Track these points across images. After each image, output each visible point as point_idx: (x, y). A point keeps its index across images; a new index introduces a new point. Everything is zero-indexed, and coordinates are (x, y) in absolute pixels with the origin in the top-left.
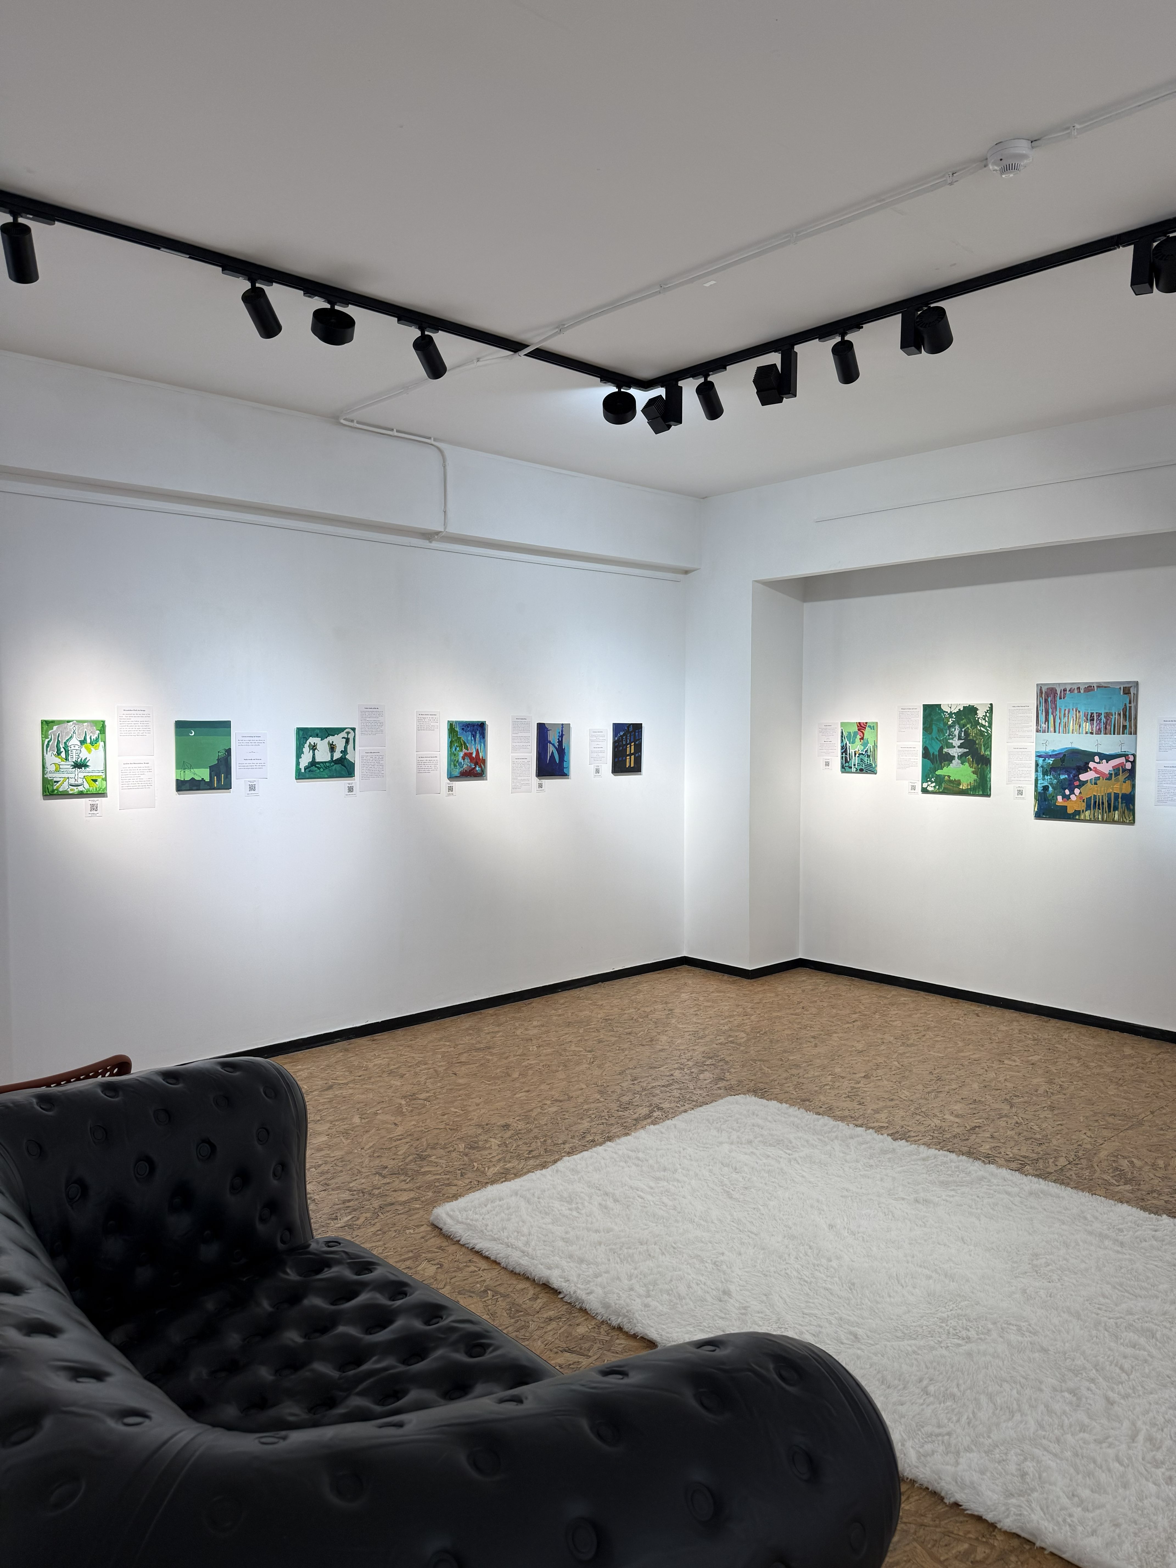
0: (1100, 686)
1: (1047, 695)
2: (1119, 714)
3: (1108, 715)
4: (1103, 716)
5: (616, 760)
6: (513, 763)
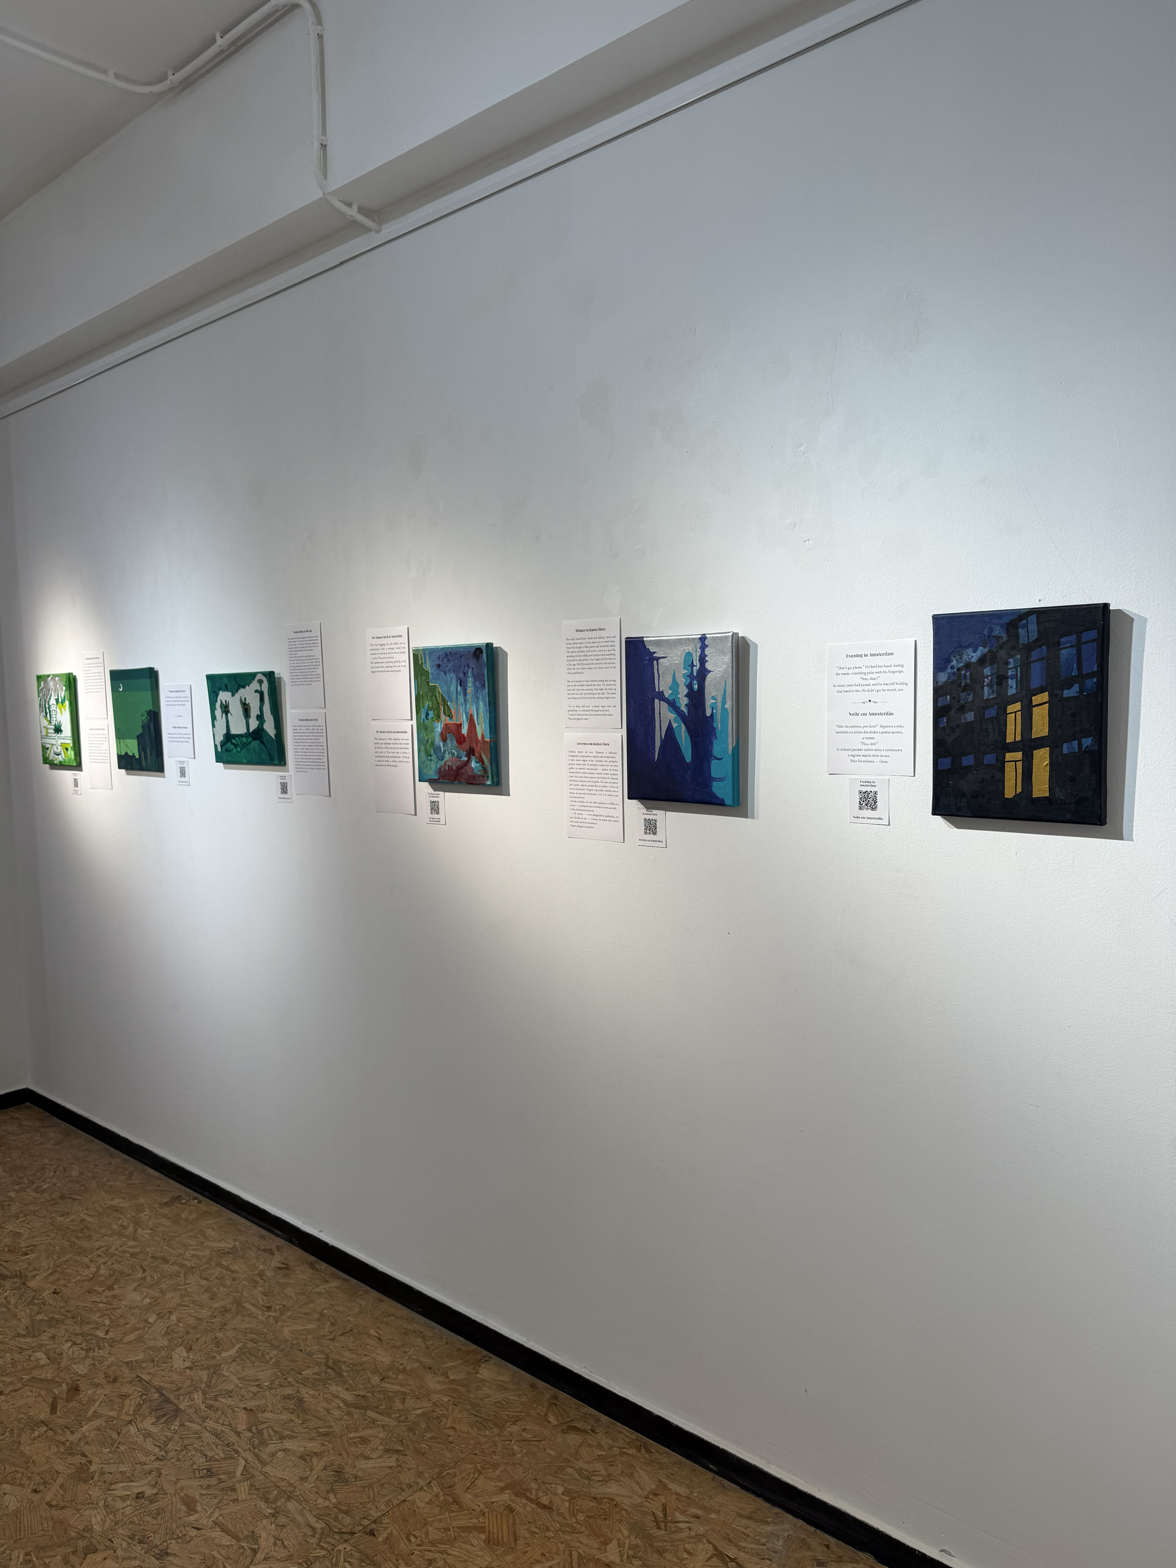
5: (946, 763)
6: (572, 755)
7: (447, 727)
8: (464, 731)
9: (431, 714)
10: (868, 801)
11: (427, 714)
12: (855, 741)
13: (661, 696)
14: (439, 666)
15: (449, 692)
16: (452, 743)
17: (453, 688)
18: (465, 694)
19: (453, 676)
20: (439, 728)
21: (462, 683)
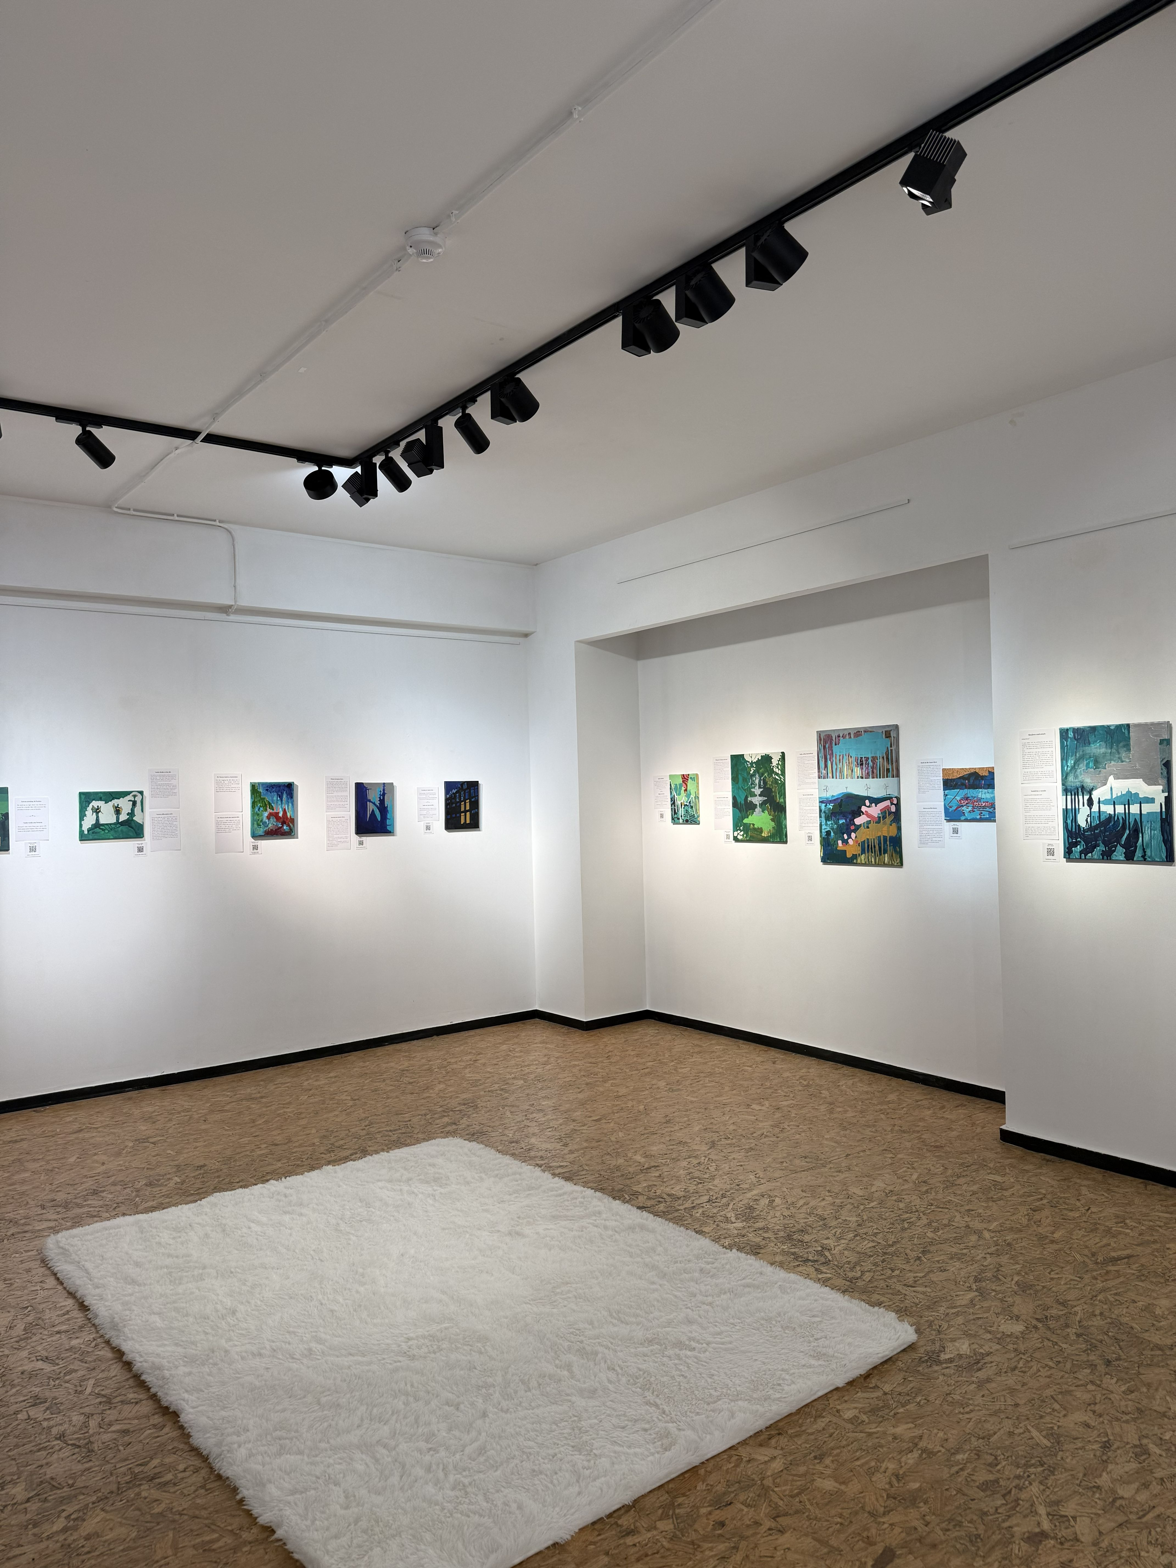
0: (867, 731)
1: (825, 742)
2: (883, 758)
3: (874, 759)
4: (870, 760)
5: (449, 817)
6: (328, 821)
7: (271, 814)
8: (281, 815)
9: (262, 809)
10: (428, 828)
11: (259, 809)
12: (424, 812)
13: (370, 801)
14: (267, 790)
15: (273, 800)
16: (273, 820)
17: (275, 798)
18: (282, 801)
19: (275, 794)
20: (266, 814)
21: (281, 797)
